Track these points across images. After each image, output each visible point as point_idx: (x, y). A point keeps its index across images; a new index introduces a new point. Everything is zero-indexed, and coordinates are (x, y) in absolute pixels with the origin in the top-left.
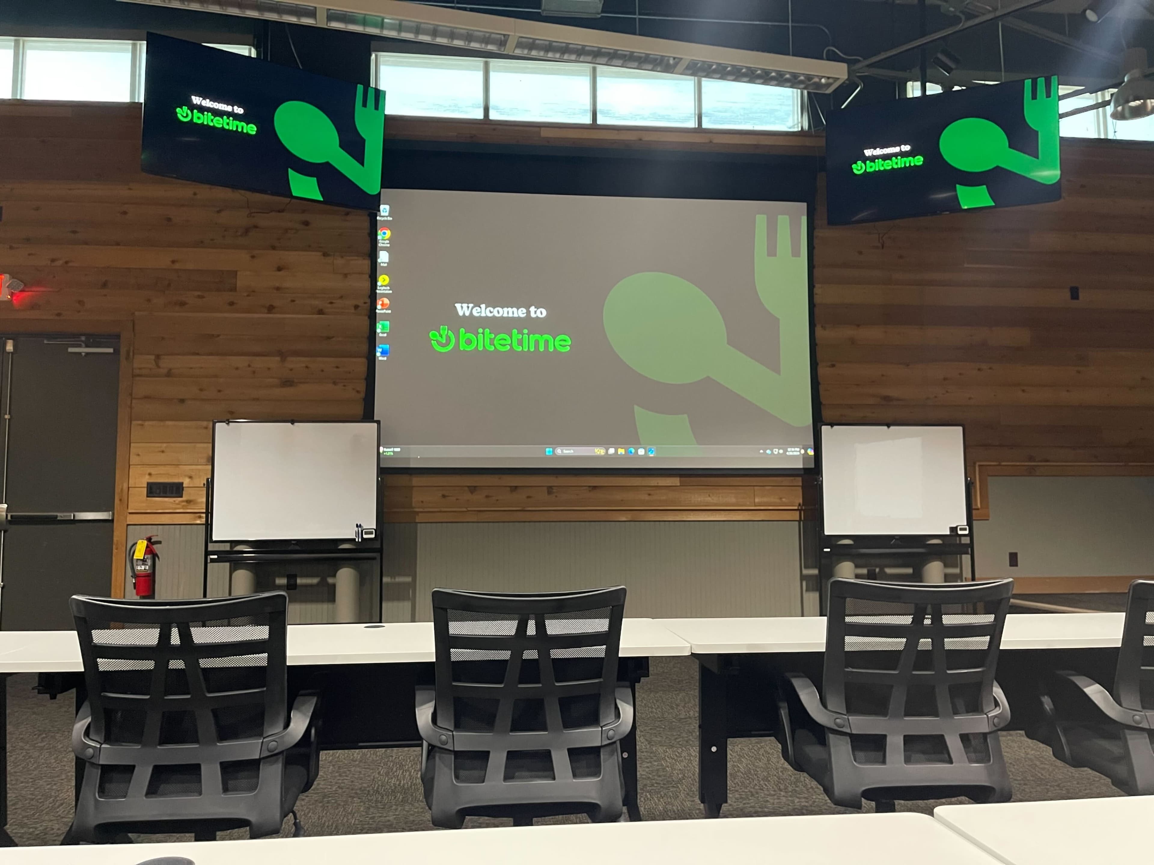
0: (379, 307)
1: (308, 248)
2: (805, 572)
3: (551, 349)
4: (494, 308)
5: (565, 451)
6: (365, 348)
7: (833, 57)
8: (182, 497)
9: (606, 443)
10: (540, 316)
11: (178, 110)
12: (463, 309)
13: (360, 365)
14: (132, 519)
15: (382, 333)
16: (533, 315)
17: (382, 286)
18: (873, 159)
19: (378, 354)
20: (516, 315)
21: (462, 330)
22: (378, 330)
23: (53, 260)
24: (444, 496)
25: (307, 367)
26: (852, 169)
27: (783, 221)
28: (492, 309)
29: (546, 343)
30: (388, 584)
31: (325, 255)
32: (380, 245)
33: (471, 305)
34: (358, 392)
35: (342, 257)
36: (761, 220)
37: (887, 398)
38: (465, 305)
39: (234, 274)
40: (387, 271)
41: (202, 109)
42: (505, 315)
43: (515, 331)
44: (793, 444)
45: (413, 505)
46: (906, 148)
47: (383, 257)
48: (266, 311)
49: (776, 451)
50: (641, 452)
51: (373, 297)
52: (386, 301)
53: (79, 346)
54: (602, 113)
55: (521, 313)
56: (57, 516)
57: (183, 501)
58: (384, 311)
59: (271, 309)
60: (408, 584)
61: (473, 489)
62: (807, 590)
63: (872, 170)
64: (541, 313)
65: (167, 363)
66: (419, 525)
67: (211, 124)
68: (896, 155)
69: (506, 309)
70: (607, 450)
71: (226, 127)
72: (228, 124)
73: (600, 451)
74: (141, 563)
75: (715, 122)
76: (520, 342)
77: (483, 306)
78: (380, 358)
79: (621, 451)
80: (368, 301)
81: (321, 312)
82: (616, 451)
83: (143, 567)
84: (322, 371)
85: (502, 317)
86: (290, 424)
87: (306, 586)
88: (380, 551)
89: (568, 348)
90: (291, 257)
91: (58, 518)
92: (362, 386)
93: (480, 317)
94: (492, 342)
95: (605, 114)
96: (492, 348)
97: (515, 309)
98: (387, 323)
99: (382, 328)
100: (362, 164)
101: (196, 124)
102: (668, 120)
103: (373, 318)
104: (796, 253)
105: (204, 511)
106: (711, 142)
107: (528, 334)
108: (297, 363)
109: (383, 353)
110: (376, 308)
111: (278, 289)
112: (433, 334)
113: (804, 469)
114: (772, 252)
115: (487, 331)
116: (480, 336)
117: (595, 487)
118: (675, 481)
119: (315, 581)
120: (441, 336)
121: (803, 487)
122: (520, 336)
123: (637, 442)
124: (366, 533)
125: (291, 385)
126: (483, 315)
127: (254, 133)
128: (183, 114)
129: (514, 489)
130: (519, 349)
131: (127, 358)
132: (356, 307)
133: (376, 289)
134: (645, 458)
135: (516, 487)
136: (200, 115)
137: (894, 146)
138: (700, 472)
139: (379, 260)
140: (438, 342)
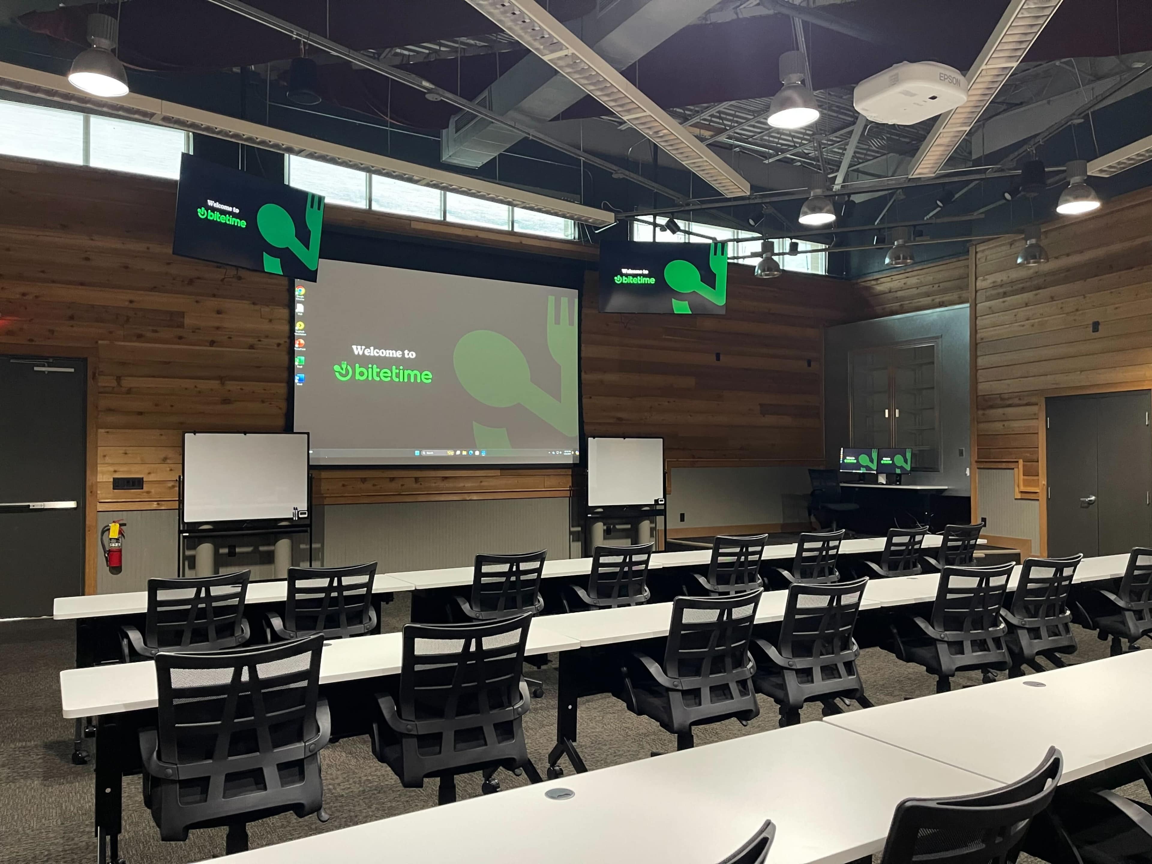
0: (297, 346)
1: (242, 298)
2: (572, 529)
3: (419, 381)
4: (380, 350)
5: (428, 453)
6: (285, 375)
7: (607, 209)
8: (142, 489)
9: (454, 448)
10: (411, 357)
11: (199, 210)
12: (358, 350)
13: (281, 389)
14: (100, 507)
15: (299, 365)
16: (406, 356)
17: (299, 330)
18: (627, 275)
19: (296, 381)
20: (395, 356)
21: (357, 365)
22: (296, 363)
23: (24, 294)
24: (344, 485)
25: (242, 389)
26: (614, 280)
27: (564, 301)
28: (378, 351)
29: (416, 376)
30: (316, 549)
31: (254, 304)
32: (297, 299)
33: (363, 347)
34: (280, 408)
35: (268, 306)
36: (551, 299)
37: (620, 419)
38: (359, 347)
39: (182, 314)
40: (302, 319)
41: (213, 209)
42: (388, 355)
43: (394, 367)
44: (568, 449)
45: (322, 492)
46: (646, 272)
47: (300, 309)
48: (208, 344)
49: (558, 453)
50: (477, 453)
51: (292, 337)
52: (302, 341)
53: (44, 366)
54: (450, 213)
55: (398, 354)
56: (29, 506)
57: (143, 492)
58: (300, 349)
59: (212, 343)
60: (319, 548)
61: (364, 480)
62: (573, 541)
63: (626, 282)
64: (412, 355)
65: (128, 382)
66: (326, 507)
67: (219, 220)
68: (640, 275)
69: (388, 351)
70: (455, 452)
71: (228, 222)
72: (229, 220)
73: (451, 453)
74: (115, 541)
75: (522, 228)
76: (398, 376)
77: (372, 348)
78: (298, 384)
79: (464, 453)
80: (288, 340)
81: (252, 347)
82: (461, 453)
83: (117, 545)
84: (253, 392)
85: (385, 356)
86: (243, 435)
87: (243, 553)
88: (310, 525)
89: (430, 381)
90: (228, 304)
91: (31, 507)
92: (284, 405)
93: (370, 356)
94: (378, 374)
95: (452, 213)
96: (378, 379)
97: (394, 352)
98: (303, 358)
99: (299, 361)
100: (308, 249)
101: (209, 220)
102: (493, 223)
103: (292, 354)
104: (571, 323)
105: (177, 499)
106: (521, 243)
107: (404, 370)
108: (232, 386)
109: (300, 380)
110: (294, 347)
111: (218, 328)
112: (337, 368)
113: (573, 464)
114: (557, 321)
115: (375, 366)
116: (370, 370)
117: (446, 478)
118: (498, 472)
119: (249, 549)
120: (342, 369)
121: (572, 475)
122: (398, 371)
123: (474, 448)
124: (301, 514)
125: (229, 403)
126: (372, 354)
127: (244, 226)
128: (201, 212)
129: (392, 479)
130: (397, 380)
131: (94, 377)
132: (279, 345)
133: (294, 332)
134: (479, 457)
135: (394, 478)
136: (212, 214)
137: (640, 269)
138: (512, 467)
139: (297, 311)
140: (340, 373)
